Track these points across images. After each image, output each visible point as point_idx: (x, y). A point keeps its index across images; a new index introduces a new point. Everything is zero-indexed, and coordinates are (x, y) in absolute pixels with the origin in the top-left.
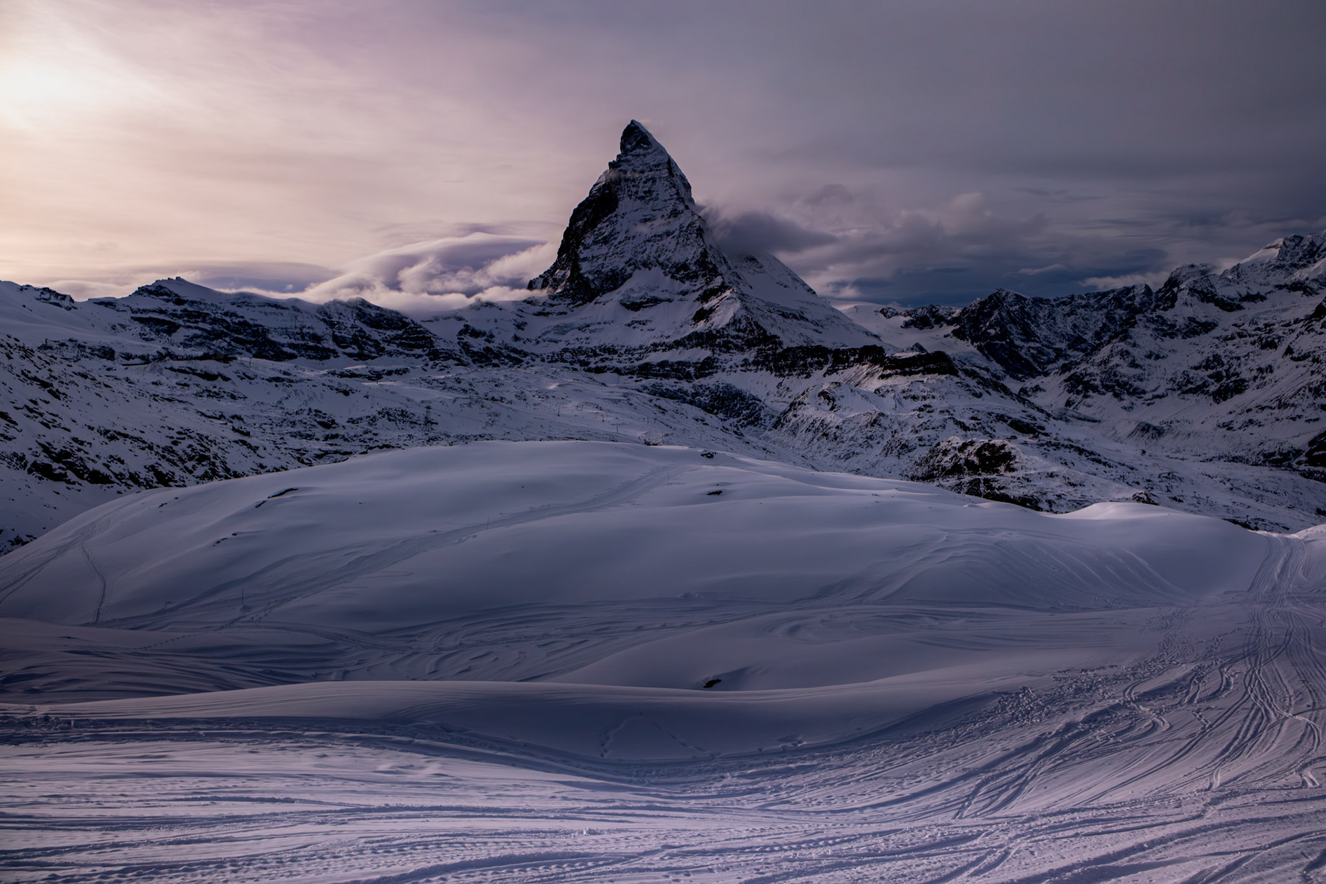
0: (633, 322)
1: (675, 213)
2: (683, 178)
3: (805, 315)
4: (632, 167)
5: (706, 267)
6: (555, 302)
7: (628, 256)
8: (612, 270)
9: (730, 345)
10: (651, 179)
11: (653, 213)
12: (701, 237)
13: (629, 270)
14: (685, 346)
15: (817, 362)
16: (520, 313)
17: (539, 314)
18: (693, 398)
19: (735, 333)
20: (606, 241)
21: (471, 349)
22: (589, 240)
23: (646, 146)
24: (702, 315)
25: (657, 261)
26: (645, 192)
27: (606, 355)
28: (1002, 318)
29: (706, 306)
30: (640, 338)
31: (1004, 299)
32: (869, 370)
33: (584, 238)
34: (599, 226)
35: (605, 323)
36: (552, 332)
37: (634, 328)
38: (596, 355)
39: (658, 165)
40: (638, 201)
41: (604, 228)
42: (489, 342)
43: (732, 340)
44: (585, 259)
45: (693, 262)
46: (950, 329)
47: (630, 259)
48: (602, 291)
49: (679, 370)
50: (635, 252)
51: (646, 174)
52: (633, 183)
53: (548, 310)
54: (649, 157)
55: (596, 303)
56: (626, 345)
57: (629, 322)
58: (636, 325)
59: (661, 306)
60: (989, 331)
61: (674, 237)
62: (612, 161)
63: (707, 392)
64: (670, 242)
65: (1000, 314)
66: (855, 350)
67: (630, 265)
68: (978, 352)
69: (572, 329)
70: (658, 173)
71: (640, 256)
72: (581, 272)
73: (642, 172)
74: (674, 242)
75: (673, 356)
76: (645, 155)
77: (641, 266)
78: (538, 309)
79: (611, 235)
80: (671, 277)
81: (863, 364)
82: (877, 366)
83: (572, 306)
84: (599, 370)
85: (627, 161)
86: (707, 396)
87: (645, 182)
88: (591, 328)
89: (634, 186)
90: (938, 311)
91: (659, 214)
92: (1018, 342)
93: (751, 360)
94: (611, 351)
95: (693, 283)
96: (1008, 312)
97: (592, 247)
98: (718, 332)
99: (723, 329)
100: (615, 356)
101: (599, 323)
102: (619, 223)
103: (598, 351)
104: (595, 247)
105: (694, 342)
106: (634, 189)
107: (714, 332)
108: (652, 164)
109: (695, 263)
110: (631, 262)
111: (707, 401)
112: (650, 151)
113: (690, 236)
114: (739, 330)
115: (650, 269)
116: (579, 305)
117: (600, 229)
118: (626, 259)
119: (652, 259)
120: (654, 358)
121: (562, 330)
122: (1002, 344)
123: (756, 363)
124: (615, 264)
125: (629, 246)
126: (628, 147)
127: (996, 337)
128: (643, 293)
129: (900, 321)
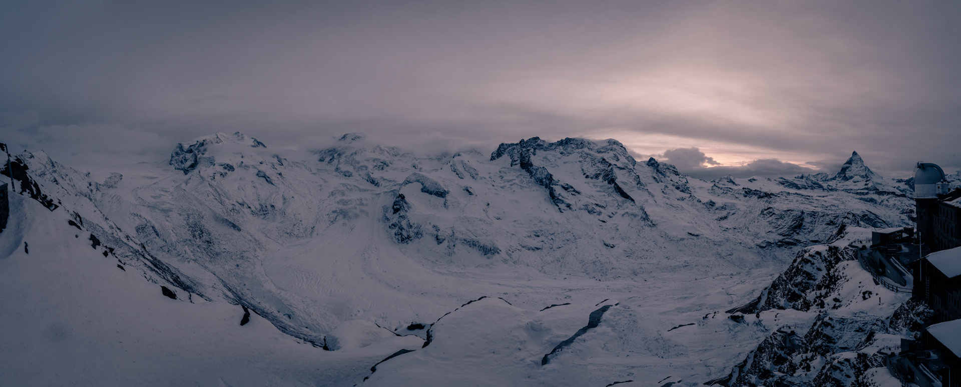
0: (854, 184)
1: (861, 167)
2: (862, 160)
3: (881, 184)
5: (866, 176)
9: (871, 190)
12: (866, 171)
13: (854, 176)
15: (885, 194)
19: (872, 188)
20: (850, 171)
22: (847, 170)
24: (866, 185)
25: (859, 175)
26: (856, 163)
29: (867, 183)
30: (855, 188)
35: (850, 184)
39: (859, 158)
41: (849, 168)
44: (846, 173)
45: (864, 175)
46: (904, 183)
48: (849, 179)
49: (863, 194)
52: (854, 161)
54: (857, 157)
55: (848, 181)
59: (859, 182)
60: (910, 184)
62: (850, 157)
65: (911, 181)
66: (891, 192)
72: (845, 176)
73: (856, 159)
75: (862, 191)
81: (892, 195)
82: (894, 195)
84: (849, 193)
85: (853, 157)
87: (856, 161)
93: (874, 193)
94: (852, 190)
95: (864, 179)
99: (870, 187)
102: (852, 168)
105: (865, 189)
107: (868, 188)
113: (864, 171)
116: (845, 181)
120: (859, 191)
121: (843, 186)
124: (851, 175)
125: (854, 171)
128: (856, 180)
129: (896, 181)
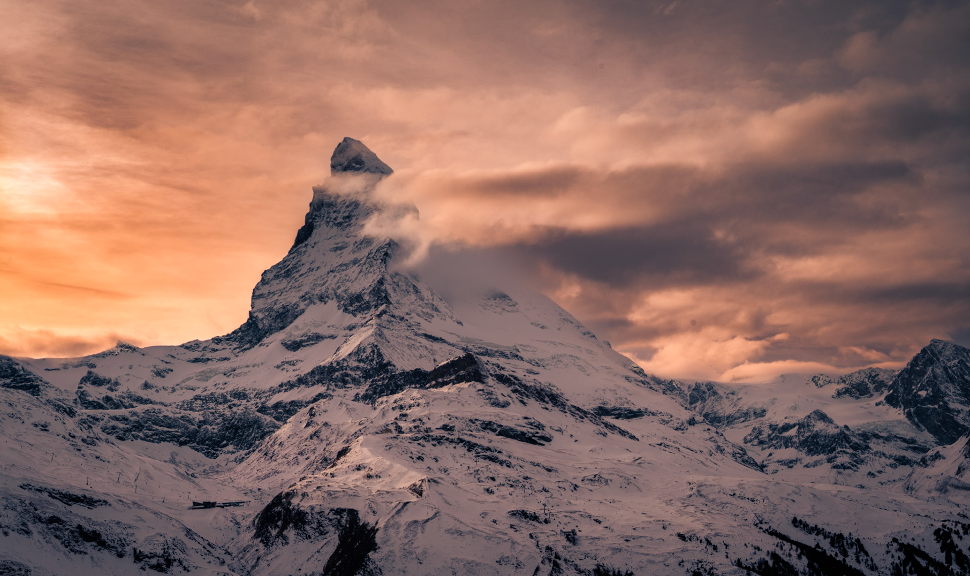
0: (283, 363)
5: (380, 296)
6: (219, 347)
7: (306, 289)
8: (284, 307)
9: (346, 378)
11: (347, 240)
12: (385, 263)
13: (302, 306)
14: (307, 384)
16: (169, 359)
17: (196, 360)
18: (199, 427)
19: (355, 364)
20: (288, 274)
21: (88, 398)
23: (357, 166)
25: (335, 294)
26: (344, 218)
27: (236, 401)
28: (935, 377)
31: (940, 353)
35: (253, 366)
37: (283, 370)
38: (226, 401)
40: (335, 228)
42: (112, 390)
43: (350, 372)
44: (260, 296)
45: (368, 291)
46: (884, 395)
47: (306, 293)
48: (270, 331)
50: (315, 285)
53: (209, 355)
55: (260, 345)
57: (279, 363)
58: (285, 366)
59: (322, 344)
60: (920, 393)
61: (359, 266)
65: (933, 370)
67: (305, 300)
68: (906, 420)
69: (216, 374)
71: (319, 288)
74: (358, 270)
78: (197, 354)
79: (295, 267)
83: (238, 350)
88: (237, 372)
89: (334, 212)
90: (877, 374)
91: (352, 240)
92: (952, 406)
95: (364, 316)
96: (945, 369)
97: (272, 282)
98: (338, 363)
99: (344, 360)
100: (244, 402)
101: (247, 366)
102: (307, 254)
103: (229, 397)
104: (277, 282)
105: (316, 378)
106: (333, 215)
107: (335, 365)
109: (370, 293)
110: (307, 296)
111: (215, 431)
112: (359, 170)
113: (374, 262)
114: (360, 361)
115: (326, 302)
116: (244, 349)
119: (330, 291)
120: (275, 399)
121: (207, 376)
122: (935, 409)
123: (365, 397)
124: (289, 300)
125: (312, 277)
126: (338, 168)
127: (927, 400)
128: (305, 330)
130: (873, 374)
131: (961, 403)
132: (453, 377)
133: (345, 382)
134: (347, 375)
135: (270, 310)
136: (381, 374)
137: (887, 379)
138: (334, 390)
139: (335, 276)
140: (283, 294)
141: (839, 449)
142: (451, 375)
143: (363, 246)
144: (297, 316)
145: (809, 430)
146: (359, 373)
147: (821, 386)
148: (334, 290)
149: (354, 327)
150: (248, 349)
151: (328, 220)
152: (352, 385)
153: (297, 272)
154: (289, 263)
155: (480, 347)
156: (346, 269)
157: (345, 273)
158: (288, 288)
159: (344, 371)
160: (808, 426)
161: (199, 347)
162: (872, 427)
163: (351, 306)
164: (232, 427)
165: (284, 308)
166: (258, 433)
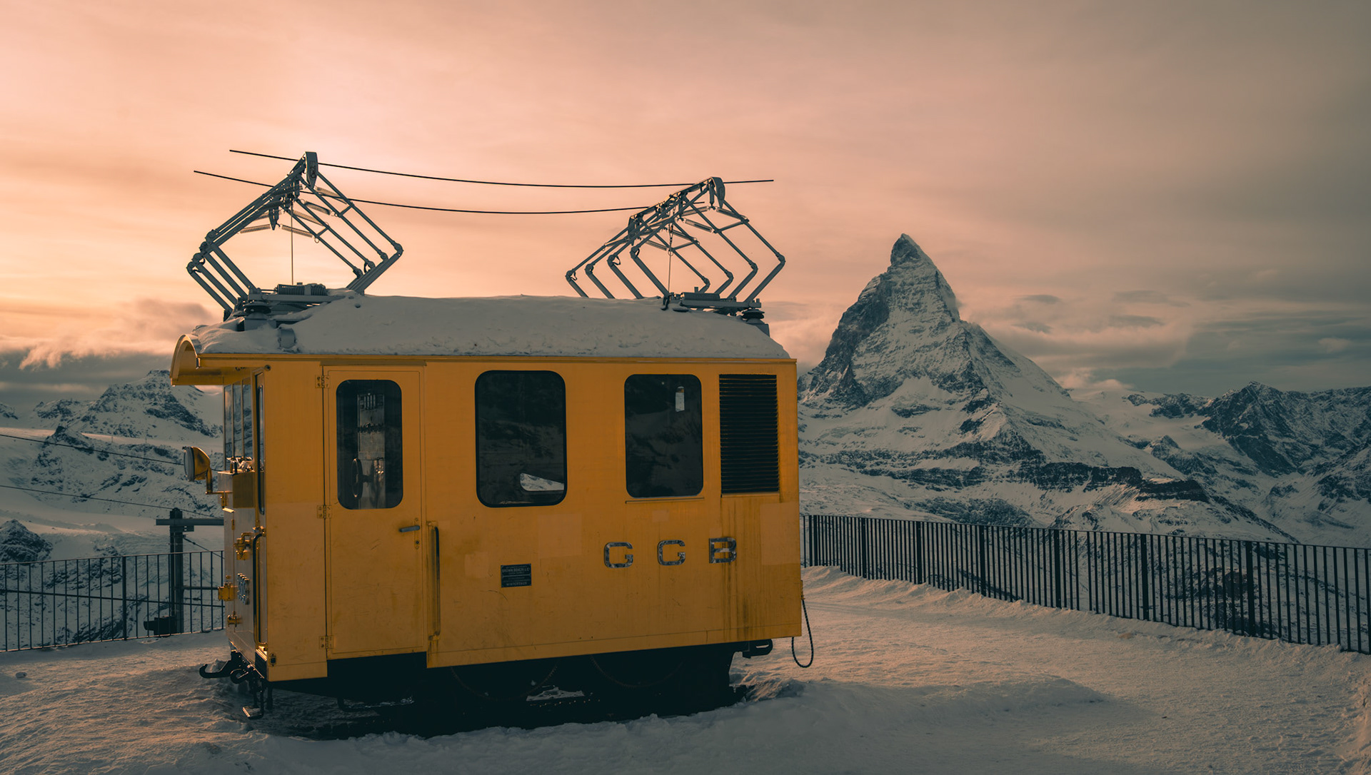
0: (904, 429)
1: (942, 326)
2: (948, 288)
3: (1062, 423)
4: (902, 279)
5: (972, 379)
6: (831, 405)
7: (899, 365)
9: (996, 457)
10: (920, 291)
11: (922, 324)
12: (967, 350)
13: (900, 378)
14: (954, 455)
15: (1077, 478)
17: (817, 416)
19: (1001, 446)
20: (878, 349)
22: (862, 348)
23: (914, 259)
24: (968, 426)
25: (926, 371)
26: (914, 304)
27: (881, 459)
28: (1256, 413)
29: (974, 417)
30: (911, 445)
31: (1258, 393)
32: (1127, 490)
33: (858, 346)
34: (872, 335)
35: (879, 428)
36: (830, 435)
37: (905, 434)
38: (871, 458)
39: (926, 278)
40: (908, 312)
41: (876, 337)
43: (998, 452)
44: (859, 366)
45: (959, 373)
46: (1201, 420)
47: (901, 368)
48: (874, 397)
49: (950, 478)
50: (905, 362)
51: (915, 286)
52: (903, 295)
53: (825, 412)
54: (918, 269)
55: (869, 408)
56: (899, 450)
57: (901, 427)
58: (907, 431)
59: (930, 413)
60: (1241, 425)
61: (941, 349)
62: (883, 273)
63: (982, 506)
64: (937, 353)
65: (1253, 407)
66: (1113, 469)
67: (901, 374)
68: (1229, 445)
69: (848, 433)
70: (926, 285)
71: (910, 365)
72: (855, 378)
73: (912, 284)
74: (942, 353)
75: (944, 464)
76: (914, 268)
77: (910, 375)
78: (816, 411)
79: (883, 344)
80: (939, 387)
81: (1121, 484)
82: (1134, 488)
83: (846, 409)
84: (874, 473)
85: (897, 273)
86: (982, 509)
87: (914, 294)
88: (866, 432)
89: (904, 298)
90: (1188, 400)
91: (927, 326)
92: (1271, 438)
93: (1016, 471)
94: (886, 455)
95: (960, 393)
96: (1263, 407)
97: (866, 355)
98: (985, 444)
99: (990, 441)
100: (889, 461)
101: (872, 428)
102: (890, 333)
103: (873, 456)
104: (868, 355)
105: (963, 452)
106: (904, 301)
107: (982, 444)
108: (920, 276)
109: (962, 375)
110: (902, 371)
111: (982, 515)
112: (919, 264)
113: (956, 348)
114: (1004, 444)
115: (919, 378)
116: (852, 409)
117: (872, 338)
118: (897, 368)
119: (921, 369)
120: (927, 465)
121: (839, 433)
122: (1255, 439)
123: (1021, 475)
124: (887, 372)
125: (900, 355)
126: (899, 259)
127: (1248, 431)
128: (913, 402)
129: (1149, 408)
130: (1184, 399)
131: (1276, 435)
132: (1175, 494)
133: (995, 460)
134: (996, 454)
135: (871, 379)
136: (1032, 459)
137: (1197, 404)
138: (986, 465)
139: (921, 356)
140: (879, 367)
141: (1194, 472)
142: (1172, 492)
143: (939, 331)
144: (897, 387)
145: (1165, 453)
146: (1006, 453)
147: (1138, 405)
148: (923, 367)
149: (954, 402)
150: (855, 409)
151: (900, 304)
152: (1001, 462)
153: (886, 348)
154: (877, 339)
155: (1037, 419)
156: (930, 351)
157: (929, 354)
158: (882, 362)
159: (992, 451)
160: (1163, 450)
161: (816, 405)
162: (1207, 451)
163: (945, 383)
164: (992, 512)
165: (884, 379)
166: (1013, 518)
